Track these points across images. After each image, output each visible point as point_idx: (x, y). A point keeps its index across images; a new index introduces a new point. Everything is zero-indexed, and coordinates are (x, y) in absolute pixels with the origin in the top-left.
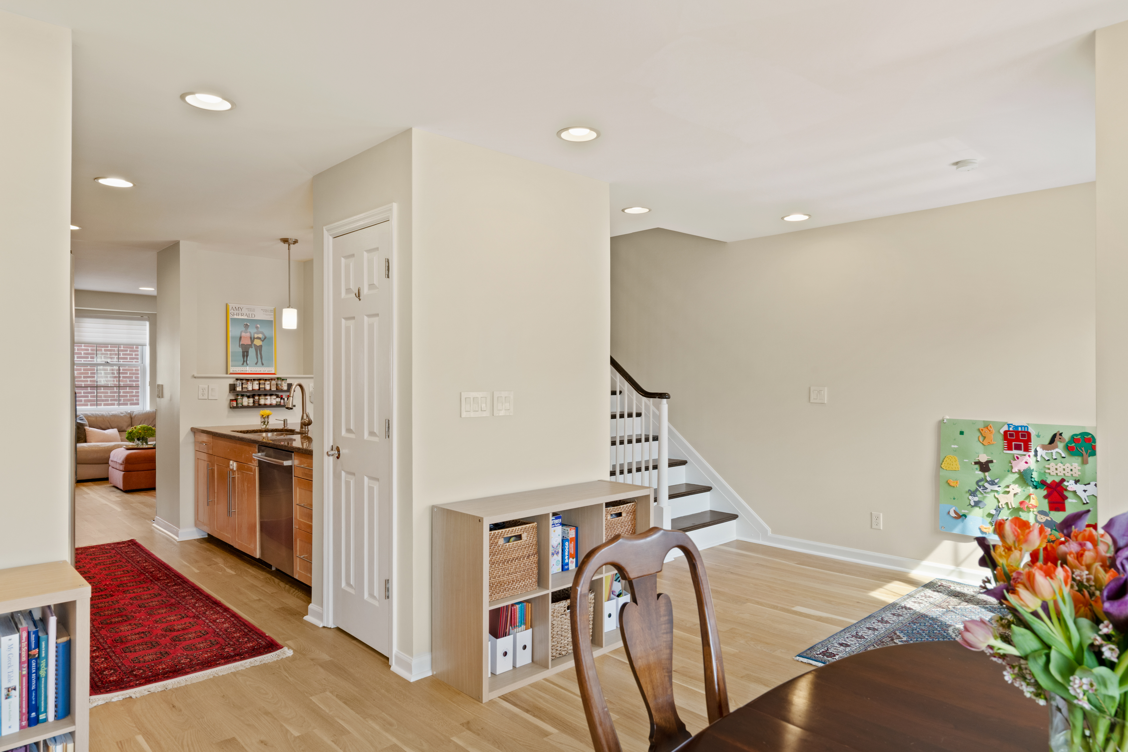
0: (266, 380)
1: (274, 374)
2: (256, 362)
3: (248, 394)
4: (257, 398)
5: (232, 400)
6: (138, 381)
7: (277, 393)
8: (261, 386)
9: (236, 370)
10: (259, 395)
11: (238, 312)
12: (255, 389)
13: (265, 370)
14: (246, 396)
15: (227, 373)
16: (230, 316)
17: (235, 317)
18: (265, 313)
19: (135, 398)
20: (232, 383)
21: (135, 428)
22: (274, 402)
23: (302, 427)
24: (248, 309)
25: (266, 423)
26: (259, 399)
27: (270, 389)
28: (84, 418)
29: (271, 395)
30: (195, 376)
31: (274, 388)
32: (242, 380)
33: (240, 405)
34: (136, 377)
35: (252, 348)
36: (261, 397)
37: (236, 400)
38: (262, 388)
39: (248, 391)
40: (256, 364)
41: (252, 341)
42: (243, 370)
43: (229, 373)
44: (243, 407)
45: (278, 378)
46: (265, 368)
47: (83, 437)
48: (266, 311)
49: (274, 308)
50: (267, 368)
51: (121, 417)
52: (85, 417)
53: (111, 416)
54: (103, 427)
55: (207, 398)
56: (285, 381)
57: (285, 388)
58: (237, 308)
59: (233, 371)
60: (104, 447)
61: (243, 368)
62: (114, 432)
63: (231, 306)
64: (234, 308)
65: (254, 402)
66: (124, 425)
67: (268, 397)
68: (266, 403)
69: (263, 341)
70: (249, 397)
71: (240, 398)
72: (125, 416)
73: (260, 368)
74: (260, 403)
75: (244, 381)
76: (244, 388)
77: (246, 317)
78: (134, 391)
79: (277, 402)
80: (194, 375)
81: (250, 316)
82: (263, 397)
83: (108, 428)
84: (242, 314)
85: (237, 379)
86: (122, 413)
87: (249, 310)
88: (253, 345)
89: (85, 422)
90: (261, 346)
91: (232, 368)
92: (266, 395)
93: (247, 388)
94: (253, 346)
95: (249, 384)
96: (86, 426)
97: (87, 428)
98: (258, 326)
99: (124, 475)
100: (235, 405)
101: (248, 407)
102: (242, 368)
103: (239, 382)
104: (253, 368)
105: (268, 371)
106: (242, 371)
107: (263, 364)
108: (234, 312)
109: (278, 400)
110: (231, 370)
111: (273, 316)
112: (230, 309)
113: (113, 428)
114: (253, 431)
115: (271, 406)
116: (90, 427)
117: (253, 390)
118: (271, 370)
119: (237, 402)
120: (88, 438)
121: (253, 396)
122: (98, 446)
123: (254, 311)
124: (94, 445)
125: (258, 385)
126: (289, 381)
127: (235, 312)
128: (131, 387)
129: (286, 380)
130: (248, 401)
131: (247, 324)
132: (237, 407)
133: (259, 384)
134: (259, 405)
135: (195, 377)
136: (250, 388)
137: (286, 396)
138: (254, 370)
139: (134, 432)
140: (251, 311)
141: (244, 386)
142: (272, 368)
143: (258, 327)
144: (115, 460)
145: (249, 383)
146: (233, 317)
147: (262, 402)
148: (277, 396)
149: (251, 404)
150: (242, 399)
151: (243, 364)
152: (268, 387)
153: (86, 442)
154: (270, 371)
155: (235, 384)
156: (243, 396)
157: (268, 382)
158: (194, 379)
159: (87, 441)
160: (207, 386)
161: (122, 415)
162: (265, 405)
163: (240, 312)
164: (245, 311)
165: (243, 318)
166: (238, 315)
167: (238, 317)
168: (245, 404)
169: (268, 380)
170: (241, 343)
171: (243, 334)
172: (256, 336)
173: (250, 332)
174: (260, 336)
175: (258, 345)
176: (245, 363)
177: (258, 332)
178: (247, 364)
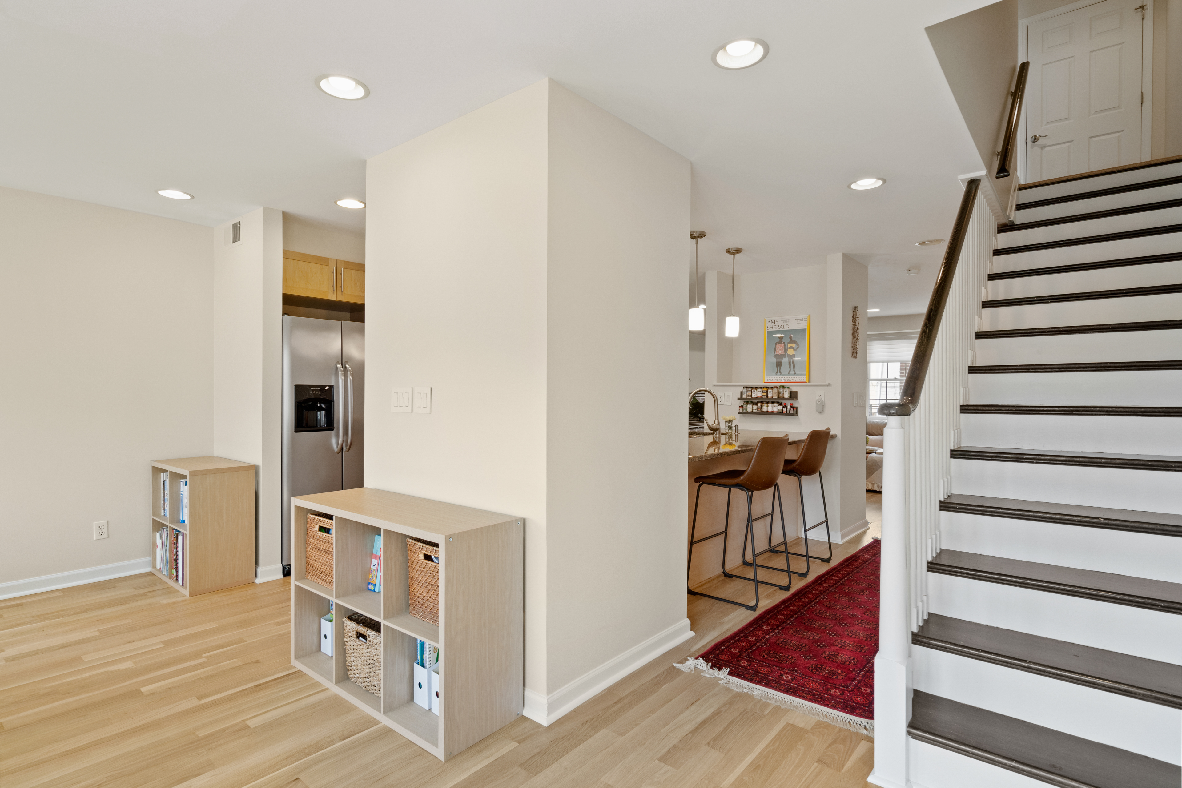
0: (768, 388)
2: (789, 371)
3: (753, 401)
4: (760, 405)
5: (740, 406)
7: (779, 401)
9: (770, 379)
10: (762, 403)
11: (774, 324)
12: (759, 397)
13: (796, 378)
14: (751, 403)
16: (767, 330)
17: (771, 330)
18: (799, 322)
20: (741, 390)
22: (775, 410)
24: (783, 320)
26: (762, 406)
27: (773, 397)
29: (773, 403)
31: (775, 396)
33: (745, 411)
35: (785, 357)
37: (743, 406)
38: (764, 396)
39: (753, 398)
40: (789, 373)
41: (786, 351)
42: (777, 379)
44: (749, 413)
45: (779, 387)
46: (797, 377)
48: (800, 320)
49: (809, 316)
50: (799, 377)
55: (724, 404)
57: (787, 395)
58: (773, 321)
59: (768, 380)
64: (771, 321)
65: (758, 408)
67: (770, 405)
68: (769, 410)
69: (795, 350)
70: (753, 403)
71: (745, 405)
74: (763, 410)
75: (751, 389)
79: (779, 410)
81: (785, 327)
84: (778, 326)
85: (744, 387)
88: (786, 354)
90: (794, 355)
91: (767, 377)
92: (768, 402)
94: (786, 356)
95: (754, 392)
98: (792, 335)
100: (741, 411)
101: (752, 413)
103: (747, 390)
105: (800, 379)
107: (795, 373)
108: (770, 326)
109: (781, 408)
110: (766, 379)
111: (807, 325)
112: (767, 323)
115: (772, 413)
117: (757, 397)
118: (802, 378)
119: (743, 408)
121: (757, 403)
123: (789, 322)
125: (761, 393)
126: (794, 389)
127: (772, 325)
130: (752, 407)
132: (743, 413)
133: (763, 392)
134: (763, 412)
135: (715, 386)
136: (755, 396)
137: (788, 404)
140: (785, 322)
141: (750, 394)
142: (804, 377)
143: (791, 337)
145: (755, 390)
146: (769, 330)
147: (765, 409)
148: (780, 404)
149: (755, 411)
150: (748, 405)
151: (776, 374)
152: (770, 395)
154: (802, 380)
155: (743, 392)
156: (748, 402)
157: (771, 390)
160: (724, 393)
162: (767, 412)
163: (776, 324)
164: (780, 323)
165: (778, 329)
166: (774, 327)
167: (774, 330)
168: (749, 410)
169: (772, 388)
170: (776, 354)
171: (778, 345)
172: (789, 345)
173: (784, 343)
174: (793, 345)
175: (791, 354)
176: (779, 373)
177: (792, 342)
178: (781, 374)
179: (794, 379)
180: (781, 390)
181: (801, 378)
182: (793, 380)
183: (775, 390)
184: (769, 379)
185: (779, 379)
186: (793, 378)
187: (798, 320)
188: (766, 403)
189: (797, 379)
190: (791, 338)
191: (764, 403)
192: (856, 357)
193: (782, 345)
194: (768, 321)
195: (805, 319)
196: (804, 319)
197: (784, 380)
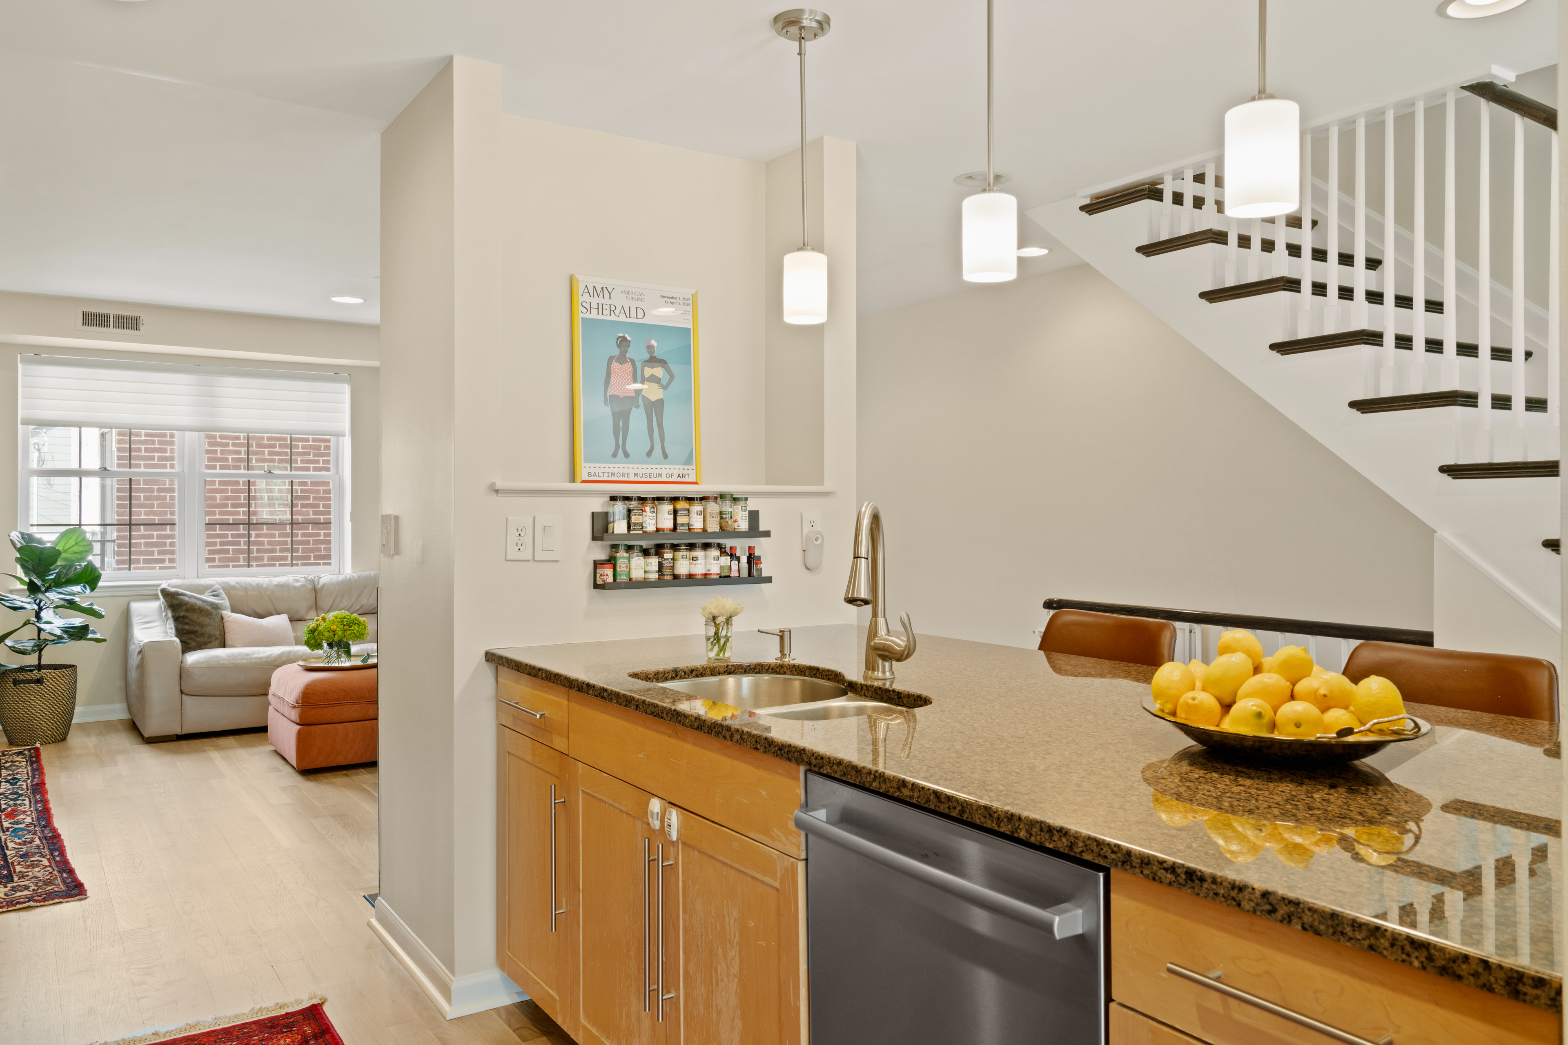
0: (690, 500)
1: (696, 483)
2: (648, 448)
3: (644, 544)
4: (668, 555)
5: (597, 564)
6: (329, 513)
7: (722, 541)
8: (681, 520)
9: (597, 470)
10: (675, 547)
11: (600, 300)
12: (663, 530)
13: (670, 472)
14: (640, 551)
15: (573, 479)
16: (581, 314)
17: (594, 315)
18: (668, 305)
19: (322, 546)
20: (598, 509)
21: (324, 619)
22: (714, 568)
23: (870, 666)
24: (627, 292)
25: (722, 641)
26: (674, 558)
27: (704, 530)
28: (221, 591)
29: (706, 546)
30: (498, 486)
31: (713, 526)
32: (627, 499)
33: (622, 578)
34: (325, 506)
35: (638, 407)
36: (679, 554)
37: (611, 561)
38: (682, 525)
39: (646, 535)
40: (649, 454)
41: (638, 388)
42: (616, 471)
43: (579, 478)
44: (632, 584)
45: (722, 496)
46: (672, 467)
47: (217, 633)
48: (673, 299)
49: (693, 291)
50: (677, 467)
51: (295, 588)
52: (224, 589)
53: (276, 586)
54: (260, 610)
55: (530, 558)
56: (742, 503)
57: (743, 525)
58: (599, 289)
59: (589, 474)
60: (260, 658)
61: (617, 466)
62: (279, 621)
63: (583, 280)
64: (591, 289)
65: (661, 565)
66: (301, 607)
67: (699, 553)
68: (694, 571)
69: (665, 387)
70: (646, 553)
71: (623, 557)
72: (302, 586)
73: (659, 466)
74: (677, 572)
75: (633, 504)
76: (635, 524)
77: (622, 318)
78: (322, 532)
79: (720, 567)
80: (493, 484)
81: (633, 314)
82: (684, 553)
83: (271, 614)
84: (613, 308)
85: (613, 498)
86: (298, 581)
87: (630, 296)
88: (640, 398)
89: (225, 602)
90: (661, 402)
91: (587, 465)
92: (691, 547)
93: (641, 524)
94: (640, 402)
95: (649, 514)
96: (226, 609)
97: (227, 613)
98: (654, 343)
99: (299, 733)
100: (610, 579)
101: (644, 584)
102: (612, 465)
103: (619, 508)
104: (640, 466)
105: (679, 476)
106: (613, 474)
107: (665, 456)
108: (590, 300)
109: (725, 560)
110: (585, 470)
111: (690, 317)
112: (581, 294)
113: (279, 614)
114: (692, 671)
115: (706, 580)
116: (234, 610)
117: (658, 530)
118: (686, 471)
119: (614, 568)
120: (229, 637)
121: (659, 549)
122: (248, 654)
123: (642, 300)
124: (239, 654)
125: (672, 516)
127: (595, 301)
128: (316, 523)
129: (746, 499)
130: (647, 564)
131: (624, 338)
132: (616, 585)
133: (675, 512)
134: (676, 577)
135: (497, 491)
136: (650, 527)
137: (742, 548)
138: (644, 471)
139: (320, 628)
140: (633, 299)
141: (634, 519)
142: (690, 467)
143: (652, 346)
144: (280, 694)
145: (647, 509)
146: (588, 316)
147: (683, 567)
148: (723, 550)
149: (653, 576)
150: (629, 559)
151: (615, 455)
152: (697, 524)
153: (224, 646)
154: (684, 476)
155: (607, 514)
156: (629, 548)
157: (697, 508)
158: (494, 497)
159: (228, 642)
160: (531, 519)
161: (298, 584)
162: (690, 576)
163: (607, 300)
164: (618, 300)
165: (613, 318)
166: (600, 308)
167: (600, 317)
168: (637, 574)
169: (702, 499)
170: (609, 393)
171: (615, 365)
172: (648, 372)
173: (633, 362)
174: (659, 371)
175: (653, 399)
176: (620, 452)
177: (653, 361)
178: (627, 455)
179: (664, 472)
180: (727, 507)
181: (681, 472)
182: (660, 475)
183: (713, 507)
184: (592, 471)
185: (621, 471)
186: (660, 471)
187: (669, 300)
188: (687, 550)
189: (672, 475)
190: (650, 348)
191: (679, 550)
193: (628, 366)
194: (581, 288)
195: (686, 301)
196: (684, 299)
197: (636, 475)
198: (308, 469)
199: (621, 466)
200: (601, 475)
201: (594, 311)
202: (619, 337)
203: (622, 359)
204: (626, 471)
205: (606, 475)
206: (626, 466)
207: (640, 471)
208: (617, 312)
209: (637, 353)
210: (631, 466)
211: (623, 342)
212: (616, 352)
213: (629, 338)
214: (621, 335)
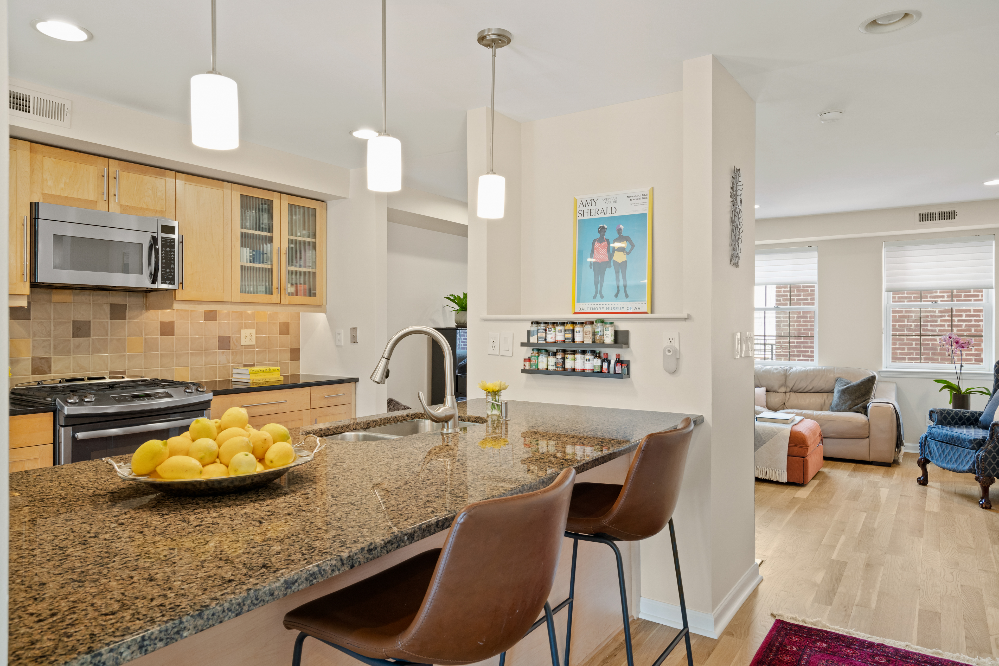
0: (574, 324)
2: (616, 292)
3: (549, 349)
4: (561, 356)
5: (525, 359)
7: (595, 349)
8: (568, 336)
9: (584, 307)
11: (590, 207)
12: (558, 341)
13: (630, 306)
14: (545, 353)
16: (577, 218)
17: (586, 217)
18: (634, 202)
22: (588, 367)
24: (606, 199)
26: (564, 359)
27: (583, 341)
29: (584, 352)
30: (483, 317)
31: (588, 340)
32: (538, 323)
33: (534, 368)
35: (610, 267)
36: (567, 356)
37: (530, 358)
38: (568, 339)
39: (548, 344)
40: (616, 295)
41: (611, 256)
42: (595, 306)
44: (540, 371)
45: (595, 321)
46: (631, 303)
48: (634, 197)
49: (651, 189)
50: (634, 302)
55: (498, 354)
56: (610, 326)
57: (609, 339)
58: (589, 202)
59: (578, 309)
61: (596, 303)
63: (579, 199)
64: (584, 202)
65: (556, 362)
67: (578, 356)
68: (576, 367)
69: (628, 254)
70: (548, 353)
71: (535, 356)
73: (622, 303)
75: (542, 326)
77: (603, 215)
79: (594, 366)
81: (609, 211)
84: (597, 211)
85: (532, 323)
87: (608, 201)
88: (612, 262)
90: (625, 263)
92: (575, 352)
93: (546, 337)
94: (612, 264)
95: (550, 331)
98: (622, 227)
100: (528, 368)
101: (546, 372)
102: (593, 303)
103: (534, 328)
104: (610, 303)
105: (636, 308)
106: (593, 308)
107: (627, 296)
108: (584, 208)
109: (598, 362)
110: (577, 307)
111: (649, 206)
112: (578, 205)
115: (584, 373)
117: (556, 341)
118: (641, 305)
119: (530, 362)
121: (555, 353)
123: (615, 202)
125: (562, 333)
126: (622, 327)
127: (586, 209)
129: (613, 323)
130: (548, 361)
131: (603, 227)
132: (532, 371)
133: (566, 331)
134: (565, 369)
135: (484, 320)
136: (552, 340)
137: (610, 354)
138: (613, 306)
140: (610, 202)
141: (542, 334)
142: (644, 302)
143: (621, 229)
145: (550, 329)
146: (582, 218)
147: (569, 364)
148: (597, 355)
149: (551, 368)
150: (540, 357)
151: (595, 297)
152: (579, 338)
154: (639, 308)
155: (531, 331)
156: (540, 351)
157: (579, 328)
160: (499, 334)
162: (574, 370)
163: (593, 207)
164: (600, 205)
165: (597, 216)
166: (590, 212)
167: (589, 217)
168: (542, 366)
169: (582, 323)
170: (593, 260)
171: (597, 244)
172: (617, 245)
173: (608, 241)
174: (624, 244)
175: (620, 261)
176: (598, 295)
177: (621, 238)
178: (602, 297)
179: (625, 306)
180: (599, 328)
181: (637, 306)
182: (623, 308)
183: (588, 328)
184: (580, 306)
185: (598, 306)
186: (623, 306)
187: (632, 198)
188: (572, 354)
189: (631, 308)
190: (619, 231)
191: (567, 354)
192: (736, 265)
193: (605, 244)
194: (579, 202)
195: (645, 196)
196: (643, 195)
197: (607, 308)
198: (800, 304)
199: (599, 303)
200: (586, 309)
201: (586, 215)
202: (600, 227)
203: (601, 240)
204: (601, 306)
205: (589, 309)
206: (601, 303)
207: (610, 306)
208: (599, 213)
209: (610, 234)
210: (604, 303)
211: (602, 230)
212: (598, 236)
213: (606, 227)
214: (601, 225)
